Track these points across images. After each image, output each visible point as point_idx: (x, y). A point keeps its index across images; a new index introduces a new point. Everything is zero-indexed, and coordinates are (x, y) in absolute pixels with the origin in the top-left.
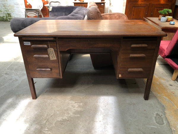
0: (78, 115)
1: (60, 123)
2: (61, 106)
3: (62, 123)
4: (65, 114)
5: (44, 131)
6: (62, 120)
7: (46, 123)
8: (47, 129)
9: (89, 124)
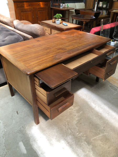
0: (81, 112)
1: (79, 124)
2: (64, 115)
3: (80, 123)
4: (73, 117)
5: (78, 136)
6: (77, 122)
7: (71, 131)
8: (78, 133)
9: (92, 112)
